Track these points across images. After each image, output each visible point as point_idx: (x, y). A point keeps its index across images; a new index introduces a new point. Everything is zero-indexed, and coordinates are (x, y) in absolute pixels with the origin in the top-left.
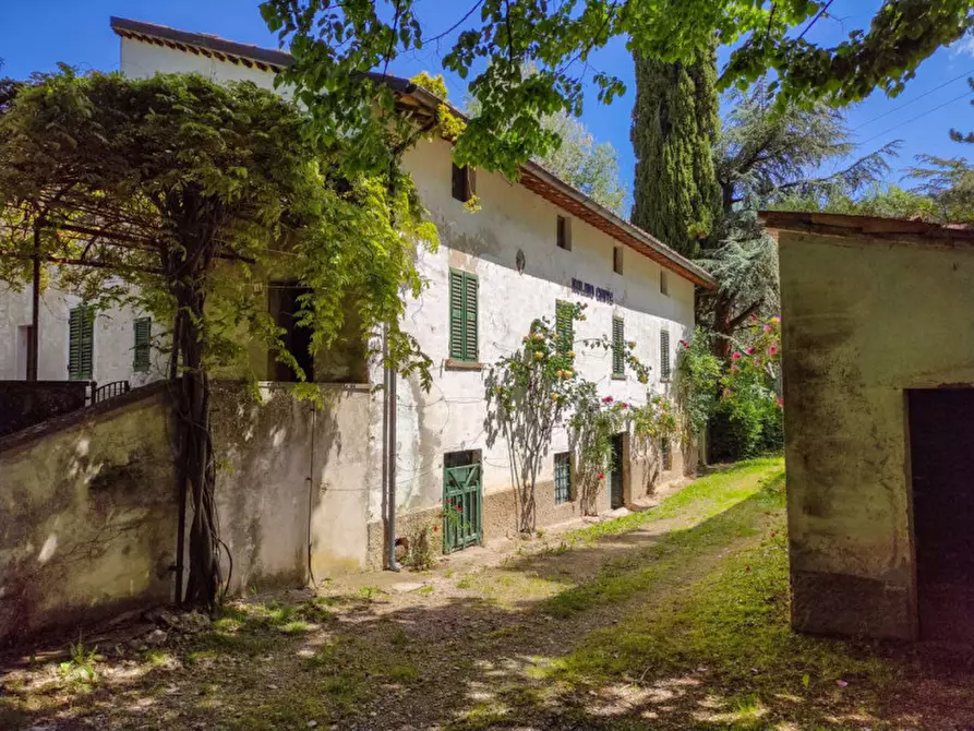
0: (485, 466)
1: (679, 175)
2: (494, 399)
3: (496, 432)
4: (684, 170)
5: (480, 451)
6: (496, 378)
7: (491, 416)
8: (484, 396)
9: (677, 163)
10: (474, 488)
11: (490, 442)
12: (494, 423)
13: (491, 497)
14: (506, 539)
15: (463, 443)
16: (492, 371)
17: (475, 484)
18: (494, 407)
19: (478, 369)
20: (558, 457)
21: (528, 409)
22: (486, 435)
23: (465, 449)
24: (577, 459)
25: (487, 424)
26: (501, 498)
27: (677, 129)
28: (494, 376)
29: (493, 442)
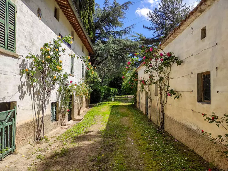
0: (18, 110)
1: (84, 21)
2: (24, 75)
3: (25, 92)
4: (86, 20)
5: (16, 102)
6: (26, 64)
7: (23, 84)
8: (19, 72)
9: (84, 17)
10: (10, 123)
11: (22, 97)
12: (25, 88)
13: (21, 126)
14: (29, 145)
15: (4, 98)
16: (24, 61)
17: (12, 121)
18: (24, 79)
19: (16, 57)
20: (53, 104)
21: (41, 82)
22: (19, 94)
23: (5, 101)
24: (59, 104)
25: (20, 88)
26: (27, 126)
27: (84, 7)
28: (25, 63)
29: (23, 97)
